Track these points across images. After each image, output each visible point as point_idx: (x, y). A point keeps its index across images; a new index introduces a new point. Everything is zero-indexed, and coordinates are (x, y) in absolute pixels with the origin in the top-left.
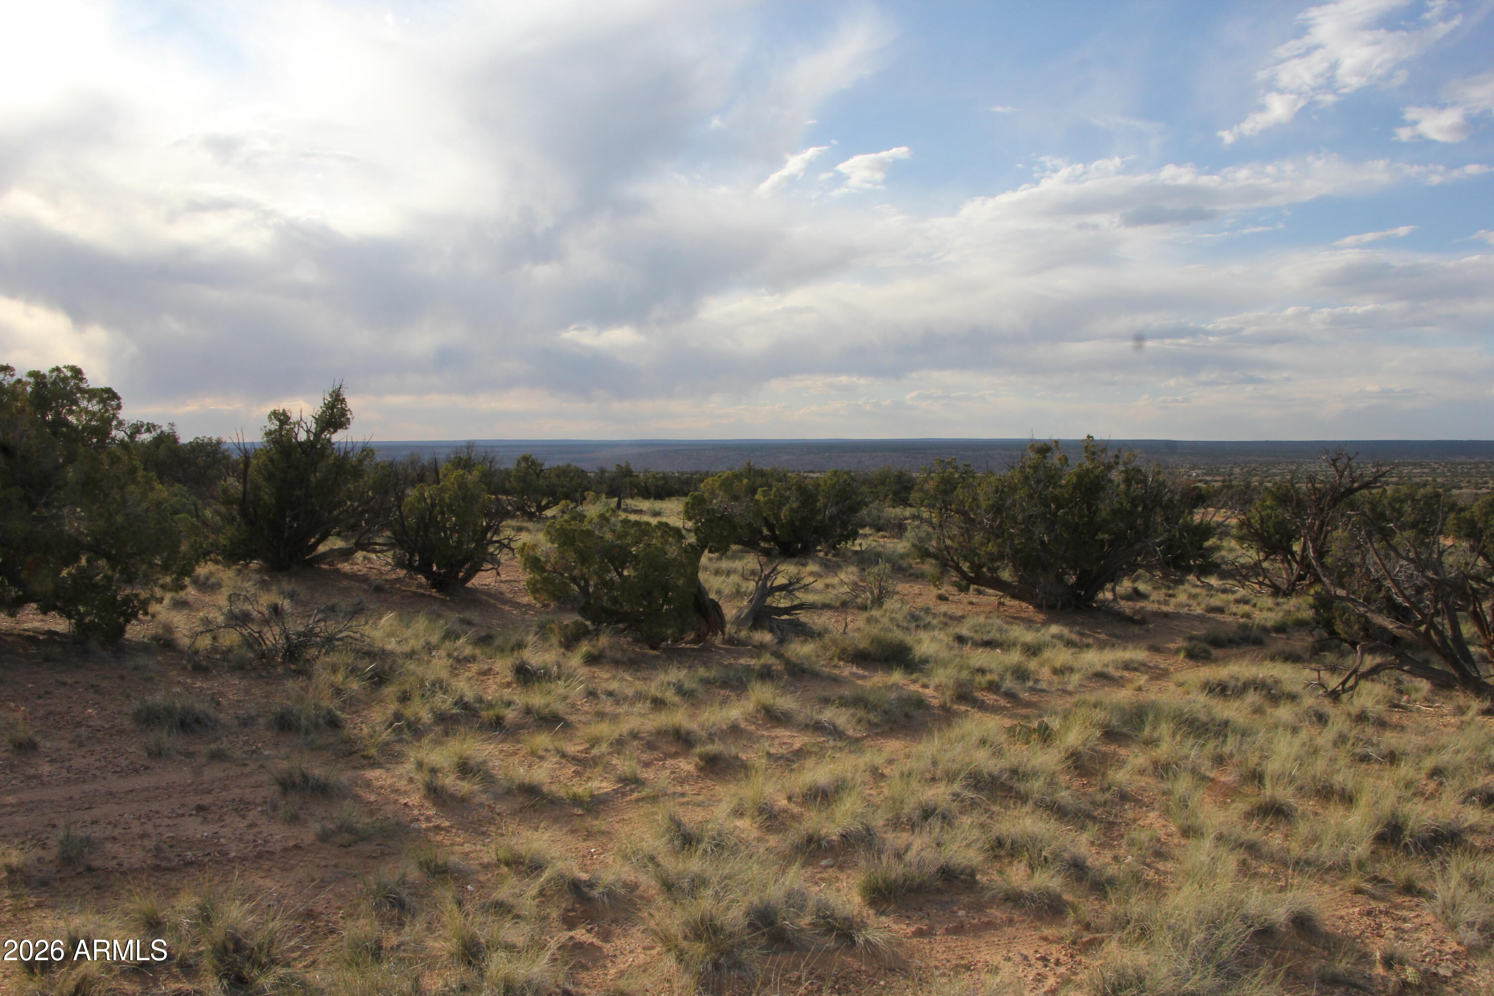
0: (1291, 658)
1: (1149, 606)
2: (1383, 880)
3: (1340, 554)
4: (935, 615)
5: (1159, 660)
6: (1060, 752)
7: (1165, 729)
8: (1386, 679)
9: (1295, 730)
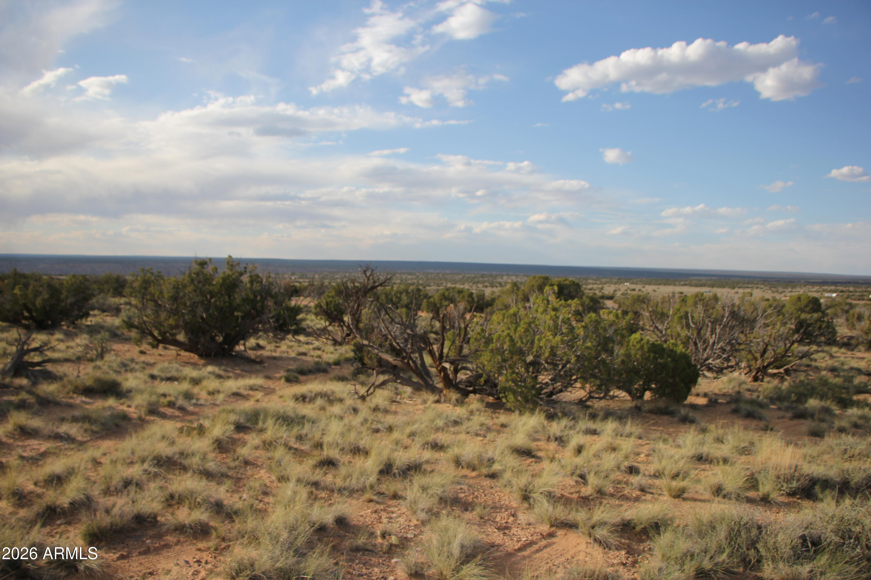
0: (342, 379)
1: (265, 353)
2: (383, 494)
3: (367, 322)
4: (137, 363)
5: (270, 384)
6: (209, 440)
7: (270, 422)
8: (390, 388)
9: (341, 418)
